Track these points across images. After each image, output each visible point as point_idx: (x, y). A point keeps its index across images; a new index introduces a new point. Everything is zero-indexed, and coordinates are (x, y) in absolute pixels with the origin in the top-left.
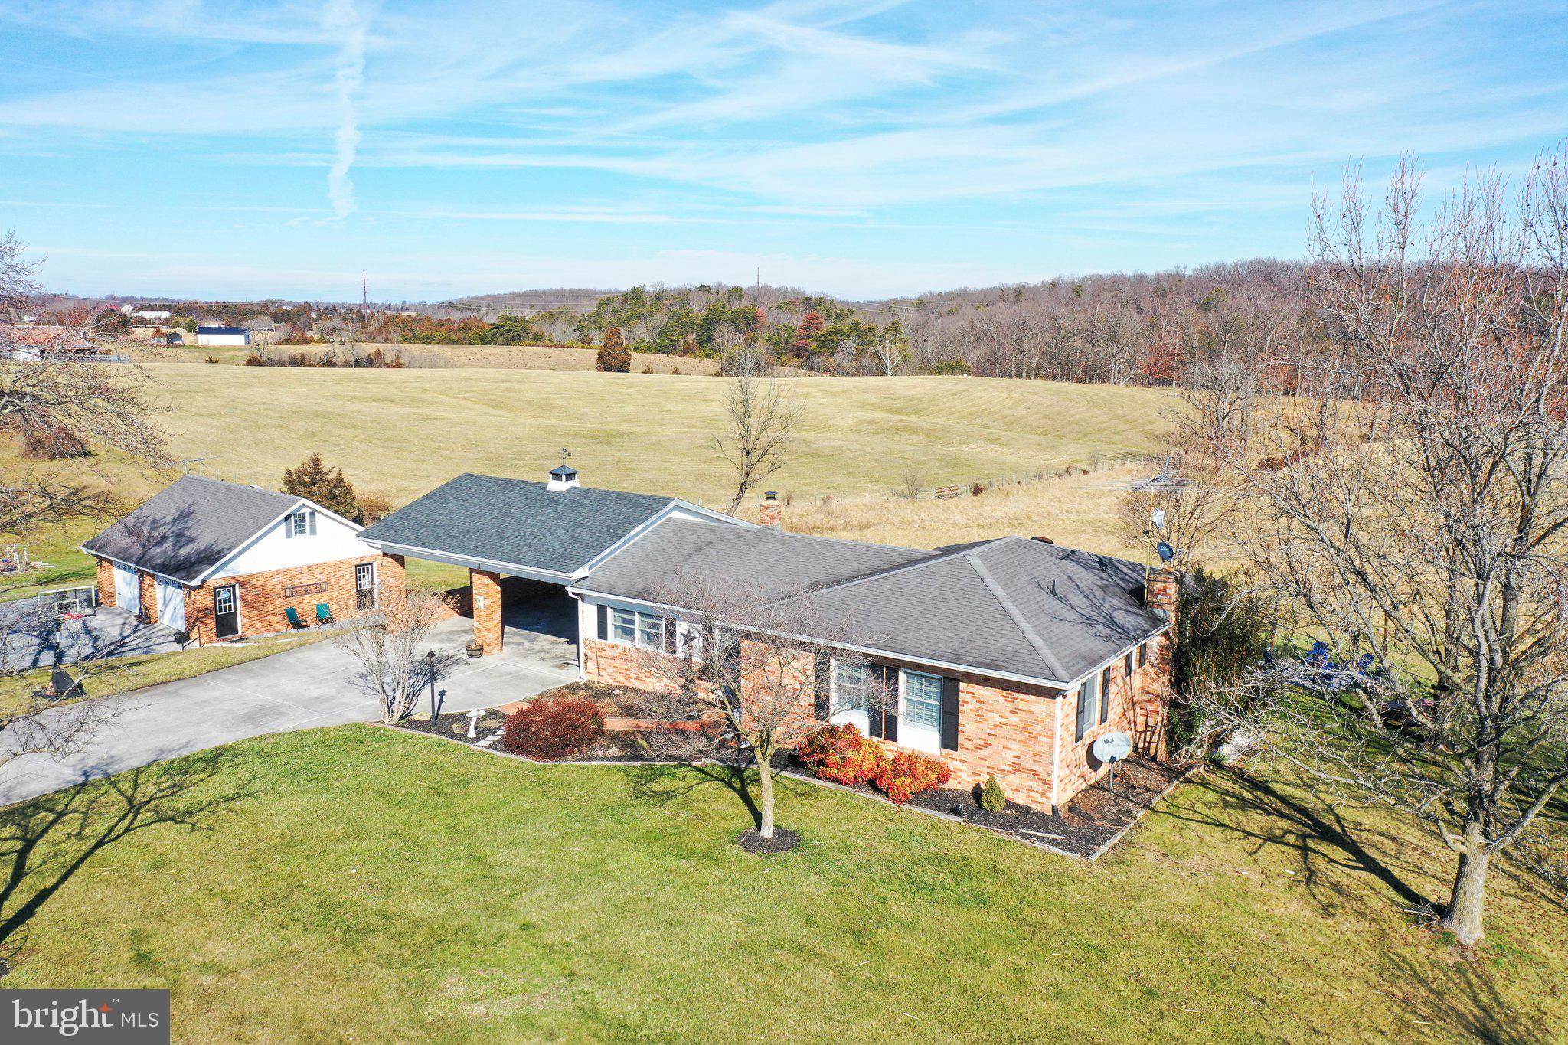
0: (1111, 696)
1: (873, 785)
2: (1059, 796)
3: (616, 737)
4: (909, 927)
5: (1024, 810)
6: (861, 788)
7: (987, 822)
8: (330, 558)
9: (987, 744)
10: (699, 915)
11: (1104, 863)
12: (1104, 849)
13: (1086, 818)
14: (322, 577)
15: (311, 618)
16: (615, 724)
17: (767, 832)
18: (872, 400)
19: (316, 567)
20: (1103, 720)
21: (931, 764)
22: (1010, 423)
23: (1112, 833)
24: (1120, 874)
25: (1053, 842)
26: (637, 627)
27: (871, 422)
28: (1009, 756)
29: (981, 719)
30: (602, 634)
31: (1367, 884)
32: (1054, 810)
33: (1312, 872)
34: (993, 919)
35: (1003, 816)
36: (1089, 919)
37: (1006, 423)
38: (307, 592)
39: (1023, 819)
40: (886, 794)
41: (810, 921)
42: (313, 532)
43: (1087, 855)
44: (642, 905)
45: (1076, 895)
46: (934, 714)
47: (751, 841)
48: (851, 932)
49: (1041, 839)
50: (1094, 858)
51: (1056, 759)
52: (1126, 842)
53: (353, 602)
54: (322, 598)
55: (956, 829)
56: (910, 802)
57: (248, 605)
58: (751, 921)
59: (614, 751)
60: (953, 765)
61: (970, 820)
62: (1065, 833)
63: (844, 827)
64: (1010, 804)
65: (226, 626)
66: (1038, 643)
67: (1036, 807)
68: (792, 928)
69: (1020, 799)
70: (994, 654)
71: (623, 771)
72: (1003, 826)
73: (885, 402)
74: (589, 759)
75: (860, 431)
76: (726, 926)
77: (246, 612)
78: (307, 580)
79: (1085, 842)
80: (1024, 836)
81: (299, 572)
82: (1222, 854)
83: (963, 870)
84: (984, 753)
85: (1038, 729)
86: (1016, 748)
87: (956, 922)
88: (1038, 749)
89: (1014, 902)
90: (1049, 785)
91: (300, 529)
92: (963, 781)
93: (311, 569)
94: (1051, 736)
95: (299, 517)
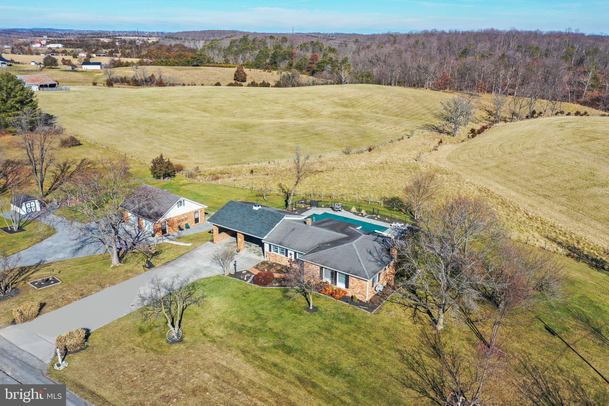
0: (381, 276)
1: (331, 295)
2: (368, 299)
3: (277, 279)
4: (337, 328)
5: (361, 301)
6: (329, 296)
7: (353, 305)
8: (188, 211)
9: (354, 288)
10: (300, 326)
11: (375, 314)
12: (375, 310)
13: (373, 303)
14: (186, 217)
15: (184, 228)
16: (276, 275)
17: (311, 308)
18: (336, 101)
19: (185, 214)
20: (379, 281)
21: (343, 291)
22: (386, 111)
23: (378, 307)
24: (377, 316)
25: (365, 309)
26: (278, 250)
27: (336, 113)
28: (358, 291)
29: (353, 283)
30: (270, 250)
31: (425, 317)
32: (367, 301)
33: (415, 314)
34: (352, 326)
35: (357, 303)
36: (369, 326)
37: (385, 111)
38: (183, 221)
39: (361, 304)
40: (334, 298)
41: (320, 327)
42: (184, 205)
43: (372, 312)
44: (290, 324)
45: (368, 321)
46: (344, 281)
47: (308, 309)
48: (327, 329)
49: (363, 308)
50: (373, 313)
51: (367, 292)
52: (380, 309)
53: (194, 222)
54: (186, 222)
55: (347, 306)
56: (339, 299)
57: (169, 226)
58: (309, 327)
59: (277, 284)
60: (347, 291)
61: (350, 304)
62: (368, 307)
63: (326, 306)
64: (358, 300)
65: (164, 231)
66: (365, 269)
67: (363, 301)
68: (316, 329)
69: (360, 299)
70: (356, 272)
71: (280, 289)
72: (356, 305)
73: (341, 102)
74: (272, 286)
75: (331, 117)
76: (305, 328)
77: (169, 228)
78: (182, 218)
79: (371, 309)
80: (360, 308)
81: (181, 216)
82: (398, 311)
83: (347, 315)
84: (354, 290)
85: (364, 287)
86: (360, 290)
87: (345, 327)
88: (364, 290)
89: (356, 323)
90: (366, 297)
91: (181, 205)
92: (349, 294)
93: (184, 215)
94: (366, 288)
95: (181, 202)
